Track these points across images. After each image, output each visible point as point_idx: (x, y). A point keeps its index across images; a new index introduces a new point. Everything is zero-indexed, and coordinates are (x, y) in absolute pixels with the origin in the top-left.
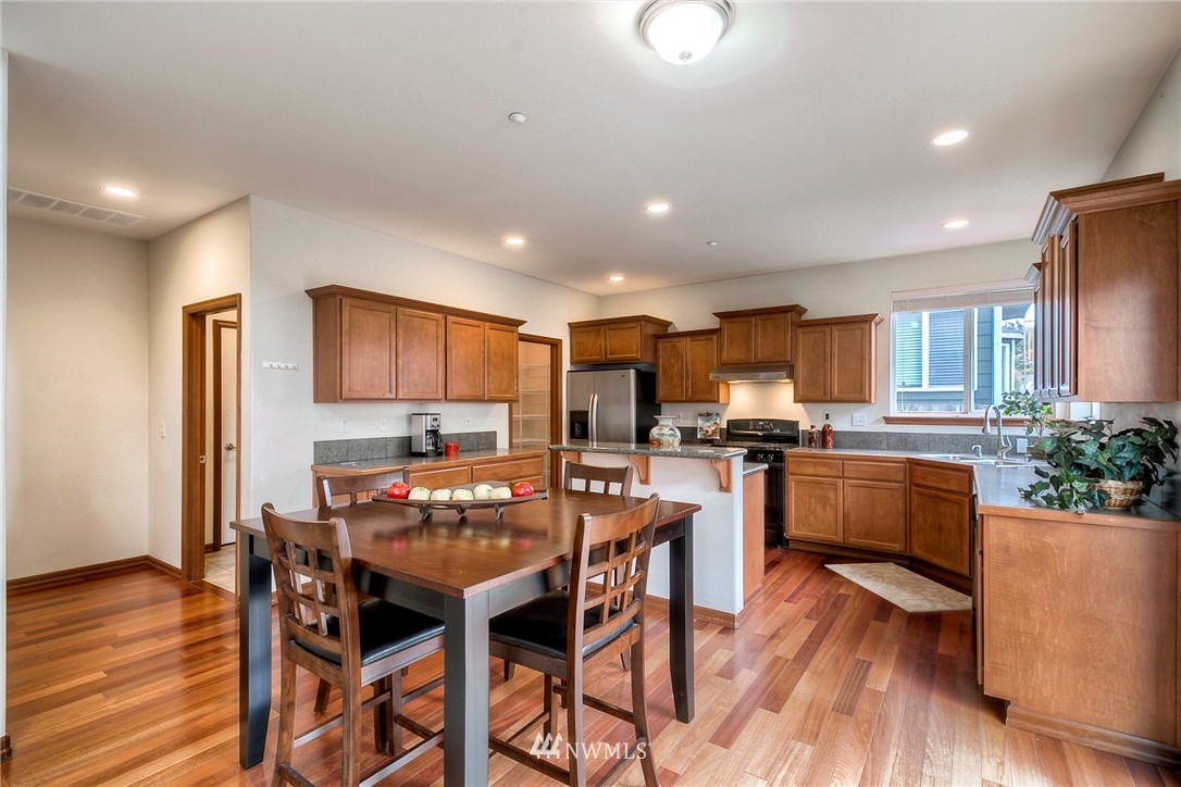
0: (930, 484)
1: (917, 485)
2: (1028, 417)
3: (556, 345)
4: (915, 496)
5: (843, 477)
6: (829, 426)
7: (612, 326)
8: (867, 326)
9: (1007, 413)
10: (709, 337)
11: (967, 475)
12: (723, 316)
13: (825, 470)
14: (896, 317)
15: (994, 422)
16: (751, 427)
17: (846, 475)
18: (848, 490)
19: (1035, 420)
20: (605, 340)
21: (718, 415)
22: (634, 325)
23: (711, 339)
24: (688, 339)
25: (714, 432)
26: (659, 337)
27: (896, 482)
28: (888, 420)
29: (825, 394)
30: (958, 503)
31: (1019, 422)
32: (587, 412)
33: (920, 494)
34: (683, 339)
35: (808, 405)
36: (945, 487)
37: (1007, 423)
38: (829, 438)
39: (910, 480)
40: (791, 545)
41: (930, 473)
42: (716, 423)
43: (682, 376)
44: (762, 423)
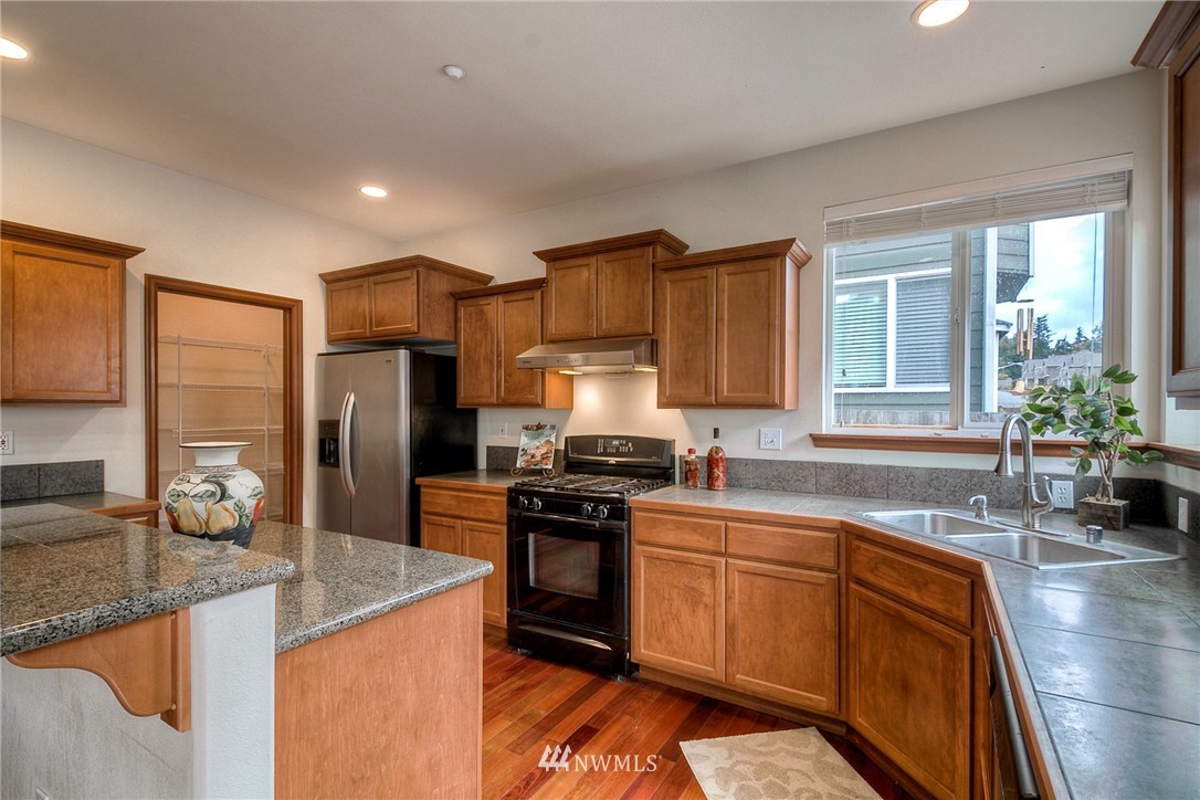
0: (886, 585)
1: (860, 582)
2: (1080, 439)
3: (290, 309)
4: (855, 604)
5: (725, 555)
6: (718, 449)
7: (379, 278)
8: (778, 261)
9: (1037, 429)
10: (530, 294)
11: (966, 581)
12: (551, 257)
13: (696, 537)
14: (832, 253)
15: (1018, 448)
16: (600, 450)
17: (730, 550)
18: (736, 579)
19: (1097, 446)
20: (370, 303)
21: (553, 427)
22: (407, 273)
23: (533, 299)
24: (501, 299)
25: (544, 457)
26: (458, 297)
27: (822, 570)
28: (819, 441)
29: (707, 392)
30: (944, 645)
31: (1060, 449)
32: (339, 421)
33: (867, 603)
34: (493, 300)
35: (693, 413)
36: (914, 596)
37: (1044, 449)
38: (719, 472)
39: (848, 573)
40: (642, 674)
41: (885, 560)
42: (549, 442)
43: (492, 363)
44: (616, 443)
